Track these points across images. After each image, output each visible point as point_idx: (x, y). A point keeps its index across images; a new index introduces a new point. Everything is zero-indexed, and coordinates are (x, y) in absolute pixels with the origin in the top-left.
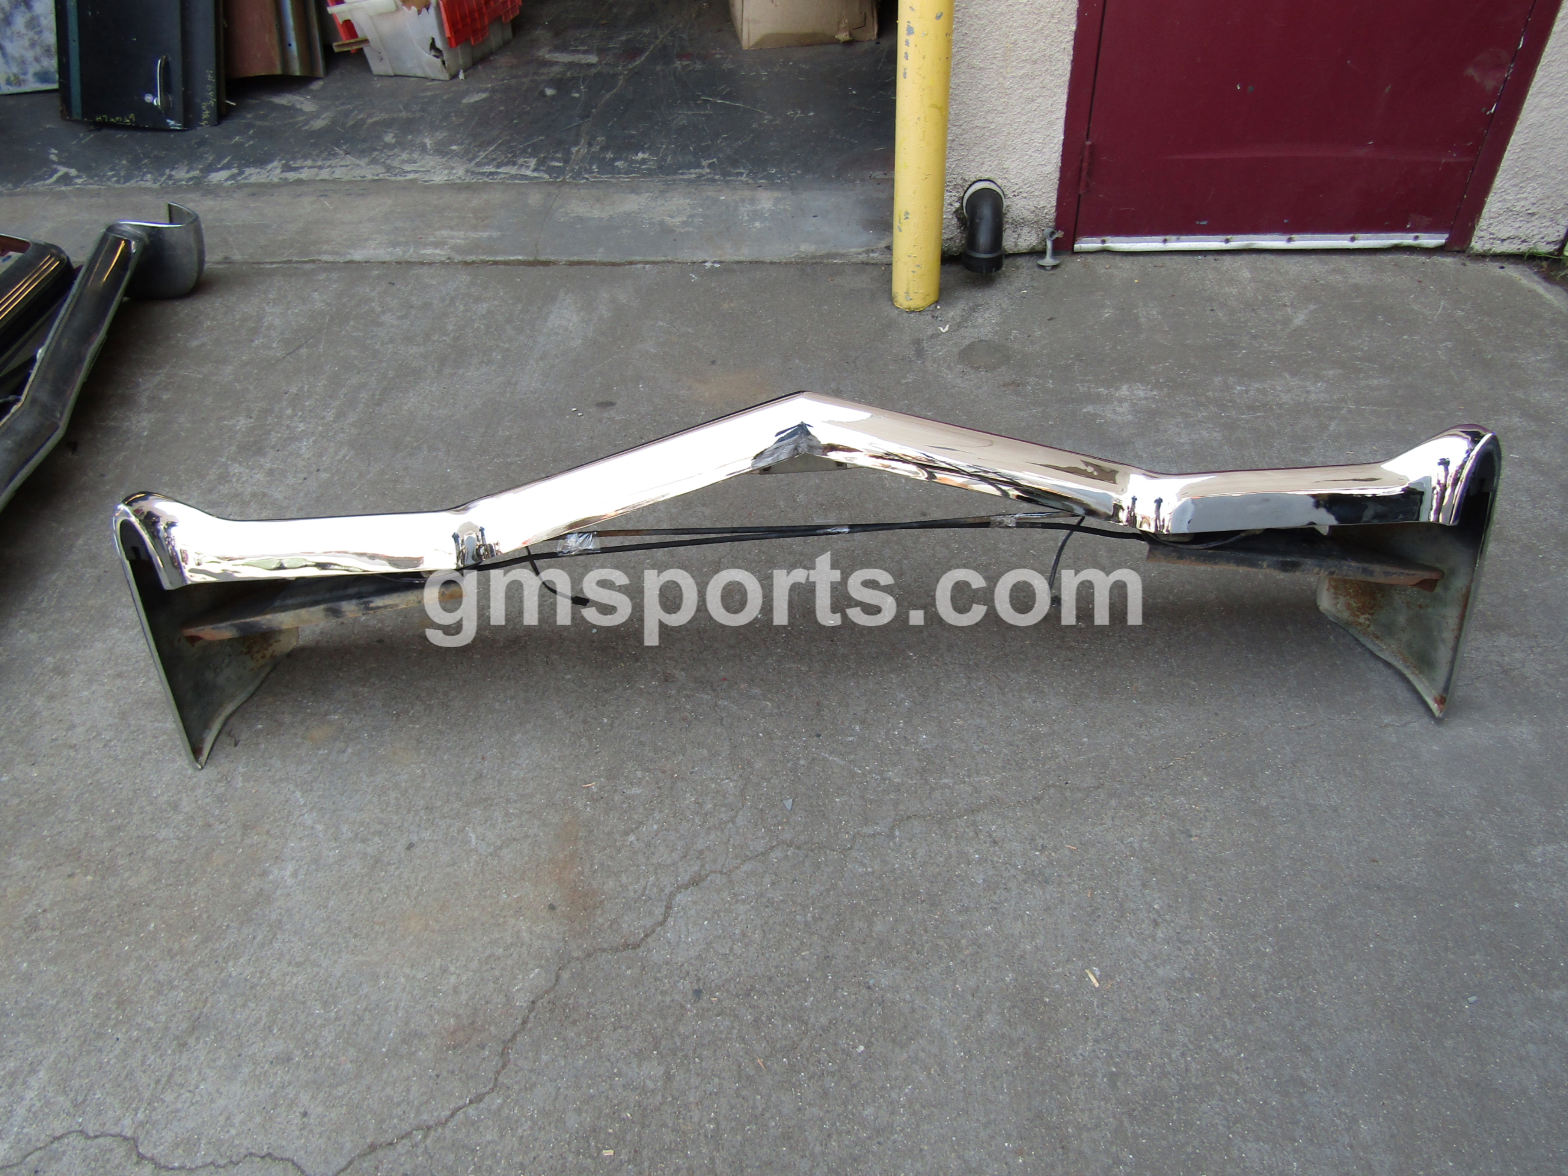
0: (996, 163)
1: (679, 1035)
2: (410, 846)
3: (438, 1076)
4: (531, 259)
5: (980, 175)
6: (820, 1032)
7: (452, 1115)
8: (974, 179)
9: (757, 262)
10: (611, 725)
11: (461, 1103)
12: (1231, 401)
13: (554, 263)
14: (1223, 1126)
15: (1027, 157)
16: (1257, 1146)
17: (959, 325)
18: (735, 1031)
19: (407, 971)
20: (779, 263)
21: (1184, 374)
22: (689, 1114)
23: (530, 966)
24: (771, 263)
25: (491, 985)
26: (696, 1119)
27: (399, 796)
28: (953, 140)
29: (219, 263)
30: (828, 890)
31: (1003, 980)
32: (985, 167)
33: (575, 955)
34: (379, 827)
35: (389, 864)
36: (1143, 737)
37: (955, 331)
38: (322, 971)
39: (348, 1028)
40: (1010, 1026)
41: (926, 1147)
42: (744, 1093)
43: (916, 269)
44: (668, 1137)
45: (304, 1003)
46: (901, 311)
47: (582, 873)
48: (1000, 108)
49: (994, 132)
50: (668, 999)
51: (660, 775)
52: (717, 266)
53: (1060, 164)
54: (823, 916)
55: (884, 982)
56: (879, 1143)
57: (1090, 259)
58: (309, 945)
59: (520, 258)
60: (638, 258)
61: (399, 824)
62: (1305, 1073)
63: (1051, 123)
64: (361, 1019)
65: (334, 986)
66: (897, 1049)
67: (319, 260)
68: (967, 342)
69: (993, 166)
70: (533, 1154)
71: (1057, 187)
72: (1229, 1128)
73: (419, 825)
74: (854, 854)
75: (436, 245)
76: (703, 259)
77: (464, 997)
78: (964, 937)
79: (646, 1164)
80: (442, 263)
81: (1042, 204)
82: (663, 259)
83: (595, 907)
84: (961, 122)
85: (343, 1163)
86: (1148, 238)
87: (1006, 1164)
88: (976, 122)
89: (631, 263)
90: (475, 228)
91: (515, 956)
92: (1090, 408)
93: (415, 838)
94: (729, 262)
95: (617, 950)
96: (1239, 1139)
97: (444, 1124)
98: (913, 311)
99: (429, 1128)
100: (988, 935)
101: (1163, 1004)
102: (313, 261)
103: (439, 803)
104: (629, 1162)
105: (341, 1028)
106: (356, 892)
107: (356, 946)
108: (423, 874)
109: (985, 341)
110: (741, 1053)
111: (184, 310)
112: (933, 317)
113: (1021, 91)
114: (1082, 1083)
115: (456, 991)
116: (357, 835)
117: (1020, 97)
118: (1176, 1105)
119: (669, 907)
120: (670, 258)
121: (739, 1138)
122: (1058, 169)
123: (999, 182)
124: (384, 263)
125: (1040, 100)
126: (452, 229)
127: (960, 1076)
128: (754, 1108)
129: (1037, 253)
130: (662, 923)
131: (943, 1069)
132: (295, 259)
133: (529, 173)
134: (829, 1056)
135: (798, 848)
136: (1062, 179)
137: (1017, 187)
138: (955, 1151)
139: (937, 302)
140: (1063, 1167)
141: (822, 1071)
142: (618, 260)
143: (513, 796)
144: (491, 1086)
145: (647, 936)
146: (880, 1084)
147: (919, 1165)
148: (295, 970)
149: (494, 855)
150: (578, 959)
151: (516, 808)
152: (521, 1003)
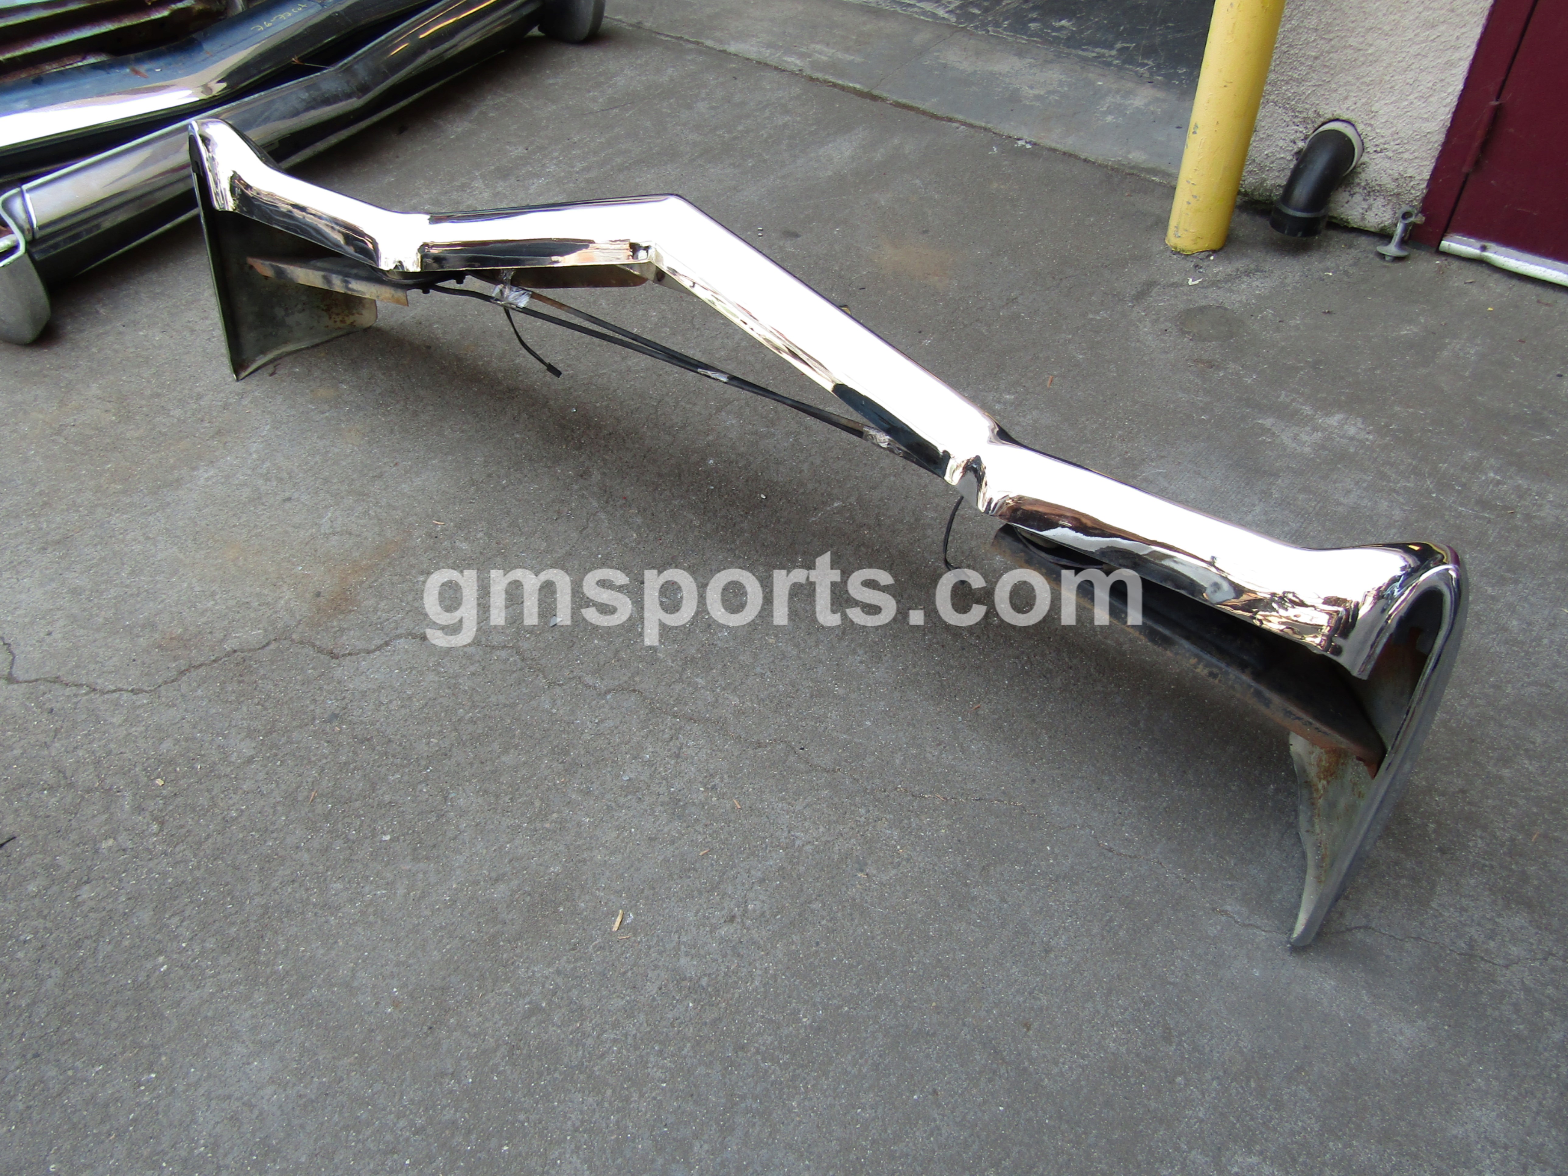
0: (1364, 100)
1: (288, 737)
2: (288, 500)
3: (134, 660)
4: (866, 90)
5: (1338, 113)
6: (375, 805)
7: (114, 691)
8: (1329, 116)
9: (1071, 155)
10: (504, 488)
11: (125, 687)
12: (1464, 485)
13: (883, 100)
14: (573, 1125)
15: (1406, 103)
16: (579, 1166)
17: (1215, 284)
18: (324, 761)
20: (1094, 163)
21: (1430, 431)
22: (232, 795)
23: (260, 626)
24: (1085, 160)
25: (226, 622)
26: (231, 802)
27: (320, 461)
28: (1316, 58)
29: (631, 25)
30: (505, 706)
31: (547, 867)
32: (1349, 103)
33: (294, 636)
34: (285, 476)
35: (263, 504)
36: (928, 755)
37: (1203, 287)
38: (153, 551)
39: (126, 596)
40: (508, 907)
41: (341, 944)
42: (279, 808)
43: (1192, 200)
44: (203, 801)
45: (123, 564)
46: (1167, 248)
47: (362, 583)
48: (1387, 28)
49: (1371, 58)
50: (312, 707)
51: (494, 544)
52: (1028, 146)
53: (1448, 124)
54: (479, 722)
55: (462, 802)
56: (316, 914)
57: (1455, 264)
58: (166, 529)
59: (858, 86)
60: (960, 117)
61: (298, 480)
62: (699, 1149)
63: (1450, 64)
64: (138, 595)
65: (149, 564)
66: (409, 858)
67: (702, 43)
68: (1204, 303)
69: (1359, 104)
70: (123, 750)
71: (1436, 154)
72: (576, 1130)
73: (308, 489)
74: (558, 690)
75: (802, 56)
76: (1020, 136)
77: (203, 620)
78: (559, 812)
79: (171, 808)
80: (792, 73)
81: (1410, 172)
82: (983, 124)
83: (342, 612)
84: (1331, 36)
85: (33, 678)
86: (1549, 262)
87: (377, 1003)
88: (1352, 39)
89: (950, 120)
90: (847, 50)
91: (260, 613)
92: (1268, 422)
93: (296, 495)
94: (1042, 147)
95: (320, 651)
96: (573, 1146)
97: (103, 693)
98: (1179, 253)
99: (94, 690)
100: (579, 825)
101: (651, 988)
102: (698, 43)
103: (335, 480)
104: (164, 798)
105: (123, 593)
106: (226, 511)
107: (187, 546)
108: (273, 523)
109: (1226, 309)
110: (310, 780)
111: (571, 53)
112: (1196, 266)
113: (1420, 9)
114: (506, 993)
115: (204, 612)
116: (268, 473)
117: (1417, 18)
118: (557, 1075)
119: (387, 644)
120: (989, 126)
121: (241, 836)
122: (1444, 130)
123: (1360, 127)
124: (748, 59)
125: (1442, 28)
126: (828, 45)
127: (427, 913)
128: (273, 823)
129: (1384, 235)
130: (369, 652)
131: (422, 897)
132: (686, 37)
133: (941, 12)
134: (361, 826)
135: (523, 660)
136: (1446, 145)
137: (1382, 140)
138: (356, 964)
139: (1214, 252)
140: (413, 1042)
141: (344, 833)
142: (939, 114)
143: (384, 502)
144: (153, 688)
145: (350, 654)
146: (367, 873)
147: (322, 951)
148: (142, 540)
149: (327, 536)
150: (293, 640)
151: (375, 512)
152: (227, 647)
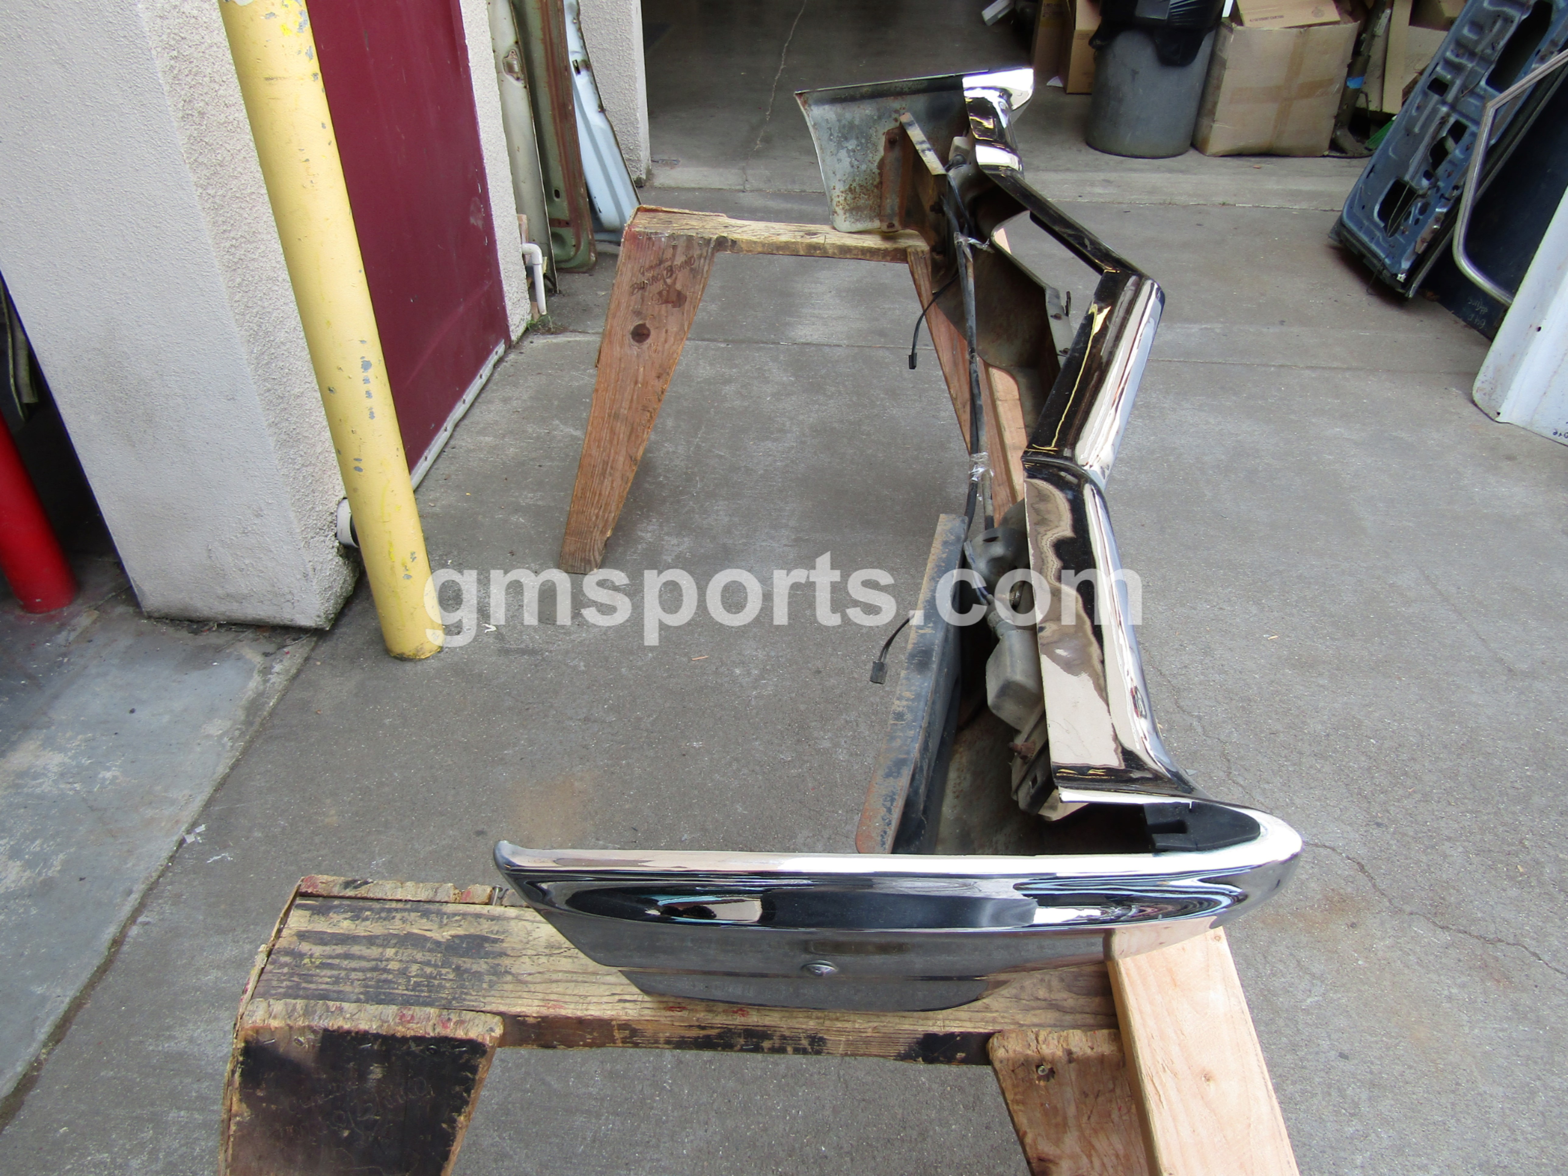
2: (1343, 1056)
7: (1556, 972)
9: (223, 783)
11: (1545, 968)
19: (1467, 1030)
23: (1413, 934)
25: (1443, 960)
27: (1289, 1082)
33: (1387, 905)
34: (1334, 1093)
38: (1507, 1105)
39: (1542, 1067)
42: (1436, 799)
44: (1489, 836)
45: (1543, 1114)
46: (436, 657)
47: (1312, 907)
50: (1392, 842)
58: (1488, 1128)
61: (1323, 1074)
64: (1528, 1058)
65: (1513, 1090)
66: (1364, 724)
70: (1550, 914)
72: (1339, 604)
73: (1317, 1053)
74: (1222, 737)
76: (177, 842)
77: (1464, 979)
78: (1268, 689)
79: (1514, 850)
83: (1339, 894)
89: (118, 942)
91: (1409, 946)
93: (1333, 1054)
94: (202, 815)
95: (1370, 878)
101: (1276, 614)
103: (1284, 1040)
105: (1544, 1072)
106: (1415, 1097)
107: (1468, 1081)
108: (1369, 1037)
115: (1463, 986)
116: (1352, 1115)
118: (1337, 619)
119: (1316, 845)
120: (138, 888)
128: (1442, 793)
130: (1333, 849)
135: (1228, 769)
144: (1520, 949)
145: (1348, 859)
148: (1518, 1133)
149: (1322, 978)
150: (1390, 901)
151: (1264, 968)
152: (1446, 937)
